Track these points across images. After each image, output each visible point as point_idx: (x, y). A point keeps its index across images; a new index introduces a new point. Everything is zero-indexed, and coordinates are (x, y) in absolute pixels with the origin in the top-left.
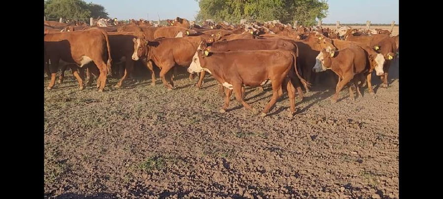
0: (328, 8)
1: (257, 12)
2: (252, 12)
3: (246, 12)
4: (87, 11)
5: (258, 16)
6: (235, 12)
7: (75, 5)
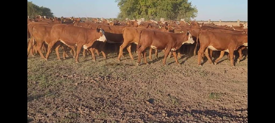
0: (197, 12)
1: (155, 13)
2: (153, 13)
3: (149, 14)
4: (40, 12)
5: (156, 16)
6: (142, 14)
7: (32, 8)
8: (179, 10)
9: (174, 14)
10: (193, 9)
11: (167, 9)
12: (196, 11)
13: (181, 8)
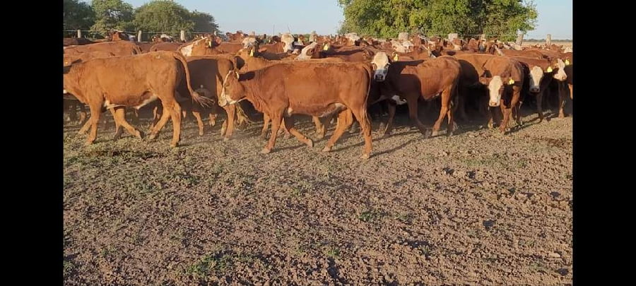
0: (536, 17)
1: (428, 22)
3: (412, 23)
4: (190, 23)
5: (430, 27)
6: (396, 23)
7: (173, 14)
8: (487, 12)
9: (473, 25)
10: (526, 10)
11: (456, 13)
12: (534, 15)
13: (492, 7)
